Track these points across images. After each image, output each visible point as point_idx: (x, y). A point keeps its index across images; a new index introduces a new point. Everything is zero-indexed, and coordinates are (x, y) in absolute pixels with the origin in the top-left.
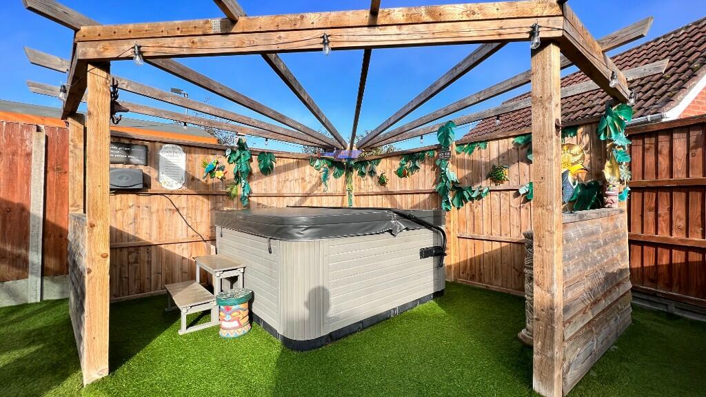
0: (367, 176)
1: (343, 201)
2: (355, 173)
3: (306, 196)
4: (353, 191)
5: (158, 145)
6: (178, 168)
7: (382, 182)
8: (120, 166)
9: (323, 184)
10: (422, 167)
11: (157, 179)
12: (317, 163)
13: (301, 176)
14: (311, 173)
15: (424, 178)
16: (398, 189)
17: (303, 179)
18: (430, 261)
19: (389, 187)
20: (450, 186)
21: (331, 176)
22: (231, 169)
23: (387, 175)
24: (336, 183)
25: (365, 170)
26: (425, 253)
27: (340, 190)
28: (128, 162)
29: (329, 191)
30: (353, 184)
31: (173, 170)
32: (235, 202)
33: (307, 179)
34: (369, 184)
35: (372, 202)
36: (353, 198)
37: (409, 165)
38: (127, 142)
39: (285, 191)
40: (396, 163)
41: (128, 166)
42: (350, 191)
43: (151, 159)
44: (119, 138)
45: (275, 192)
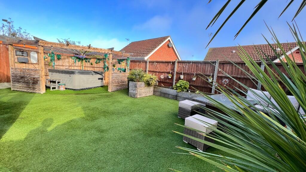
0: (88, 62)
1: (80, 68)
2: (84, 61)
3: (70, 66)
4: (84, 66)
5: (30, 52)
6: (36, 58)
7: (92, 64)
8: (21, 57)
9: (75, 64)
10: (101, 62)
11: (30, 60)
12: (73, 58)
13: (69, 61)
14: (71, 60)
15: (101, 64)
16: (96, 66)
17: (69, 62)
18: (100, 80)
19: (93, 66)
20: (106, 67)
21: (77, 61)
22: (50, 58)
23: (93, 63)
24: (78, 63)
25: (87, 61)
26: (99, 79)
27: (80, 65)
28: (23, 56)
29: (77, 65)
30: (84, 64)
31: (34, 58)
32: (51, 67)
33: (70, 62)
34: (88, 64)
35: (89, 69)
36: (84, 67)
37: (98, 61)
38: (22, 51)
39: (64, 65)
40: (96, 60)
41: (23, 57)
42: (83, 66)
43: (28, 55)
44: (20, 50)
45: (61, 65)
